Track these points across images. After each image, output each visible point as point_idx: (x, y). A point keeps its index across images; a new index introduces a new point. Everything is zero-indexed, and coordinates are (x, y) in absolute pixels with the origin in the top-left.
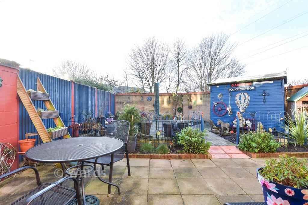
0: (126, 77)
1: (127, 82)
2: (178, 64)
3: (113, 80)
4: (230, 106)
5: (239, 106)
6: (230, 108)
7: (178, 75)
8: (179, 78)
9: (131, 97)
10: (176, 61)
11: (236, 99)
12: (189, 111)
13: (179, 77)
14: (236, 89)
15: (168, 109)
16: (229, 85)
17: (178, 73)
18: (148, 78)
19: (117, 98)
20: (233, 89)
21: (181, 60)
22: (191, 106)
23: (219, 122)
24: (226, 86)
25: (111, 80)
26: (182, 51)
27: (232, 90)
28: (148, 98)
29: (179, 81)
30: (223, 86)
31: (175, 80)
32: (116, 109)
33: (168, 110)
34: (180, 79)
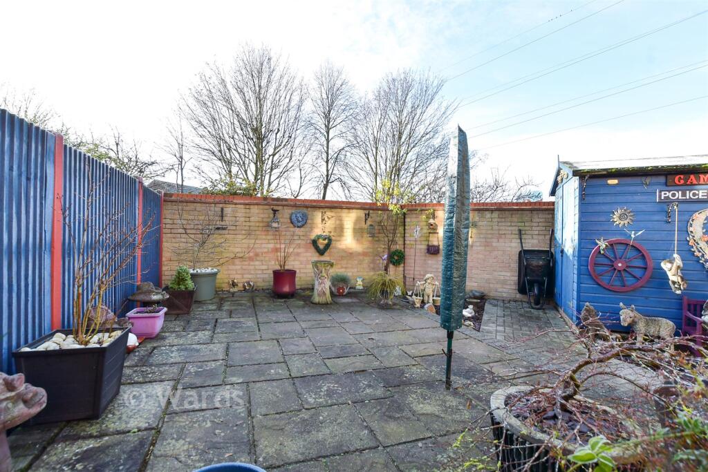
0: (178, 155)
1: (182, 169)
2: (328, 133)
3: (134, 159)
4: (675, 255)
5: (703, 256)
6: (678, 261)
7: (327, 162)
8: (328, 171)
9: (229, 210)
10: (323, 126)
11: (691, 229)
12: (430, 262)
13: (329, 168)
14: (694, 195)
15: (359, 254)
16: (662, 179)
17: (324, 156)
18: (244, 163)
19: (169, 213)
20: (679, 195)
21: (335, 123)
22: (434, 246)
23: (626, 316)
24: (648, 180)
25: (130, 160)
26: (340, 101)
27: (674, 195)
28: (294, 217)
29: (327, 176)
30: (637, 180)
31: (318, 174)
32: (166, 255)
33: (361, 258)
34: (330, 172)
